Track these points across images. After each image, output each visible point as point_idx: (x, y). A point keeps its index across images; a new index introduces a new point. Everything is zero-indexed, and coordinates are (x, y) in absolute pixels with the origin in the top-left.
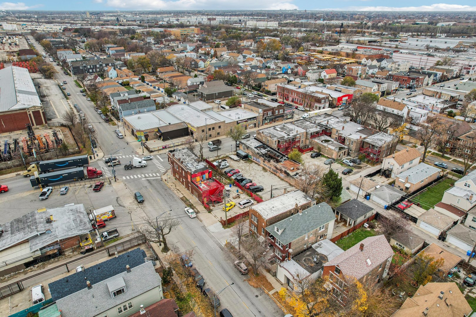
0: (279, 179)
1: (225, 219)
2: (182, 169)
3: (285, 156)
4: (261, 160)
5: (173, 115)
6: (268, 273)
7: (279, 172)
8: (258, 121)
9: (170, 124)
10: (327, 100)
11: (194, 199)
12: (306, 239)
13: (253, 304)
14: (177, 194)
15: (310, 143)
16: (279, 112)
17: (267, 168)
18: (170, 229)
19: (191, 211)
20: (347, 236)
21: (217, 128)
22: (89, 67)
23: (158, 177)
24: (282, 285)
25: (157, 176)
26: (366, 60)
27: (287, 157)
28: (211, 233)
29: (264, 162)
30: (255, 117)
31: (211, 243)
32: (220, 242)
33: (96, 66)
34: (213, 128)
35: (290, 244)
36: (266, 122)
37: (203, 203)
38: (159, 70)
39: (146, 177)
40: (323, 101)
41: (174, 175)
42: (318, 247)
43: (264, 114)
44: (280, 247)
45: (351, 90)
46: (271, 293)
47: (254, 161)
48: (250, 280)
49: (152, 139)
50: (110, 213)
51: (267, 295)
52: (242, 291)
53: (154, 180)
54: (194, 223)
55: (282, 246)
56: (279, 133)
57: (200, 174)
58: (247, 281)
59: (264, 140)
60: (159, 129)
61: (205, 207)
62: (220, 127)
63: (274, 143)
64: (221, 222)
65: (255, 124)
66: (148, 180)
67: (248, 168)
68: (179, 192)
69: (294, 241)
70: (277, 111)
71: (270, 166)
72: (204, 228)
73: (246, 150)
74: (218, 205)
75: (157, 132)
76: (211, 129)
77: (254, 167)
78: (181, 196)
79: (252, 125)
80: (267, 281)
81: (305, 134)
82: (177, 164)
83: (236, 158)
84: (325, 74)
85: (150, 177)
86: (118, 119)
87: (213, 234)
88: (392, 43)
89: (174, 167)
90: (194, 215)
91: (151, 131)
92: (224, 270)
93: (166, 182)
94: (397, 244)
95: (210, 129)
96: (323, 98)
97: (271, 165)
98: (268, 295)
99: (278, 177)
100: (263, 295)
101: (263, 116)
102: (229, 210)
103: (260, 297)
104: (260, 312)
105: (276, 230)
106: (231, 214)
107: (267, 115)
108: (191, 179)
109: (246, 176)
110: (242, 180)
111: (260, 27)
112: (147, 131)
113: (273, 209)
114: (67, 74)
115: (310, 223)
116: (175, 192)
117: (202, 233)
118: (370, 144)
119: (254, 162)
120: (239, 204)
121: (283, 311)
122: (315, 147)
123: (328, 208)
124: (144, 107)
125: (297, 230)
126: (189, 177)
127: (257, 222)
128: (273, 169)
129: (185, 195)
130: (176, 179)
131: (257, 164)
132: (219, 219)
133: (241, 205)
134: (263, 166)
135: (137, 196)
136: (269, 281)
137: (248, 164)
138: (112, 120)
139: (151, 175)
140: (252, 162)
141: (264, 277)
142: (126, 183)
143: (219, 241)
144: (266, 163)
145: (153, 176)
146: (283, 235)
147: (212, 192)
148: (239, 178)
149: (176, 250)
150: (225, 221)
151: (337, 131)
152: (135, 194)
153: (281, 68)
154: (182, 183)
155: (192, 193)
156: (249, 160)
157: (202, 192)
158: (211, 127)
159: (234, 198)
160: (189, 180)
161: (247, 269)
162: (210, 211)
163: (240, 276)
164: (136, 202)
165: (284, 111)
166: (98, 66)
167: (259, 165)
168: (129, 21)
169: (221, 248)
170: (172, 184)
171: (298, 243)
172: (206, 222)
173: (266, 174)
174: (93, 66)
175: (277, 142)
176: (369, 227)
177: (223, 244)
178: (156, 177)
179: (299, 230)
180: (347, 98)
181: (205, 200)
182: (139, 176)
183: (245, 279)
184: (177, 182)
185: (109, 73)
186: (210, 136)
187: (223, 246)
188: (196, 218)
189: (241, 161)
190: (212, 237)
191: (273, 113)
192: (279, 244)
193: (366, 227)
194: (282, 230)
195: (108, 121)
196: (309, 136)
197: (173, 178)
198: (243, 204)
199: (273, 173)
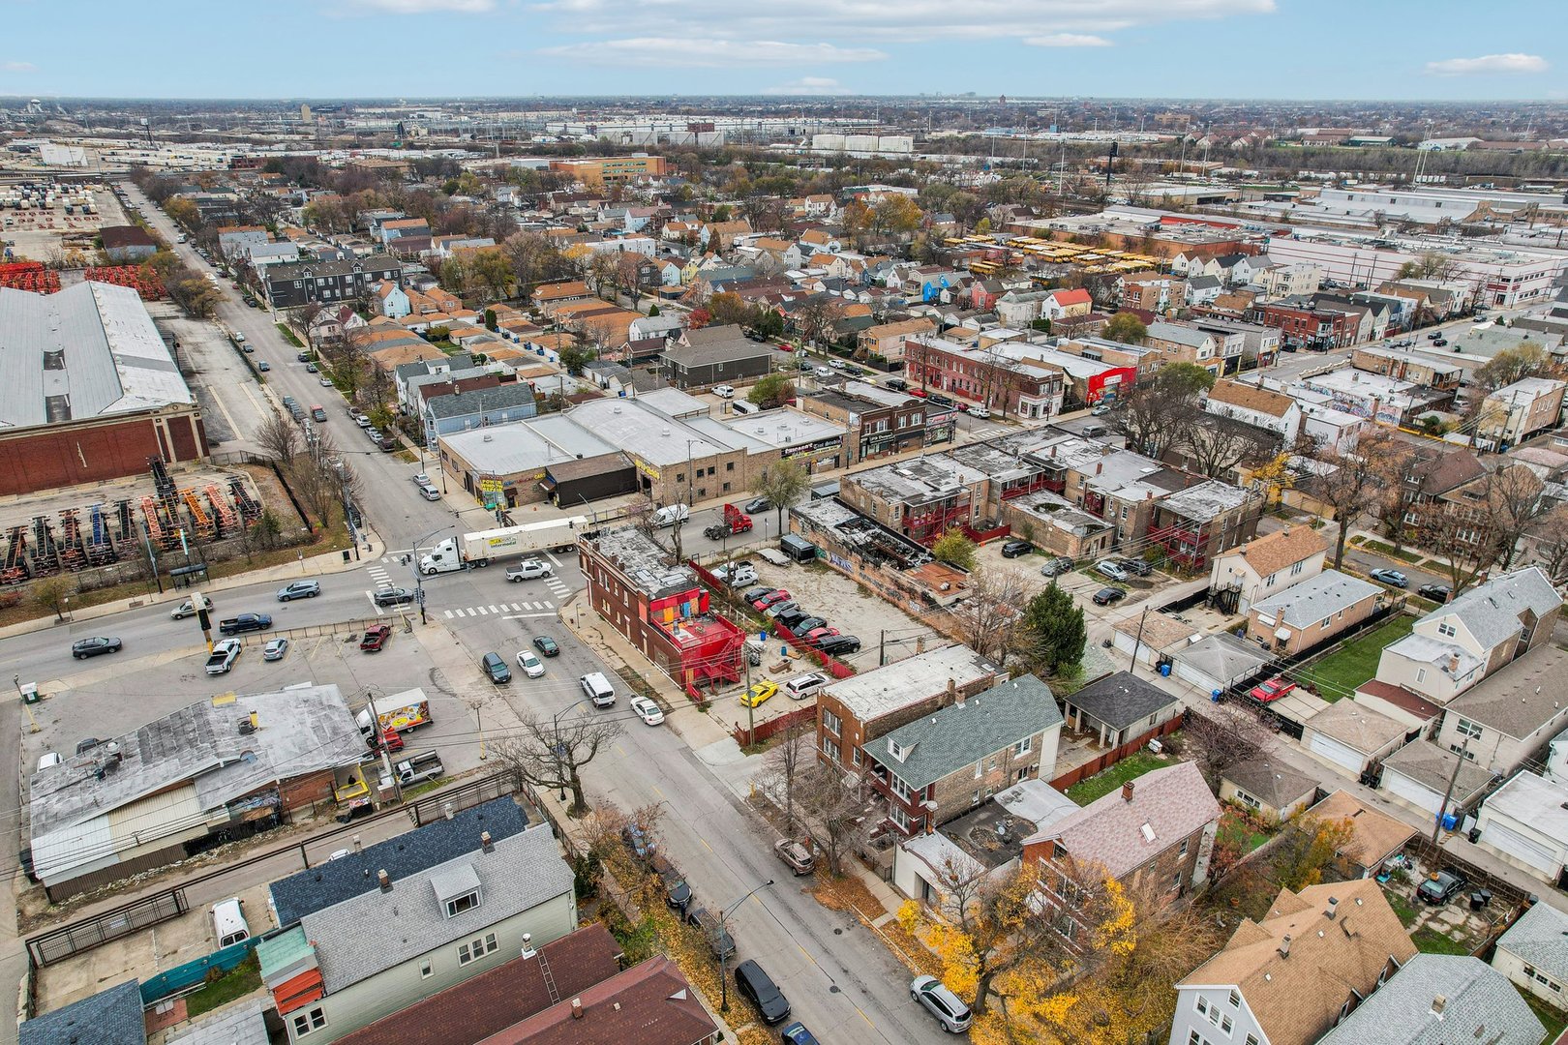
0: (907, 619)
1: (748, 728)
2: (623, 587)
3: (924, 551)
4: (852, 563)
5: (588, 431)
6: (870, 873)
7: (907, 596)
8: (844, 450)
9: (580, 457)
10: (1056, 385)
11: (655, 674)
12: (978, 776)
13: (826, 951)
14: (608, 660)
15: (1002, 513)
16: (909, 422)
17: (871, 586)
18: (594, 749)
19: (648, 704)
20: (1099, 775)
21: (721, 470)
22: (321, 282)
23: (550, 611)
24: (909, 901)
25: (545, 609)
26: (1185, 260)
27: (930, 555)
28: (707, 766)
29: (862, 567)
30: (837, 438)
31: (707, 792)
32: (732, 791)
33: (342, 278)
34: (711, 471)
35: (931, 787)
36: (871, 451)
37: (682, 680)
38: (539, 292)
39: (512, 612)
40: (1044, 388)
41: (598, 607)
42: (1012, 799)
43: (863, 427)
44: (904, 798)
45: (1131, 355)
46: (877, 923)
47: (834, 565)
48: (818, 891)
49: (526, 503)
50: (416, 709)
51: (865, 931)
52: (796, 918)
53: (537, 620)
54: (656, 739)
55: (908, 796)
56: (908, 482)
57: (675, 601)
58: (811, 895)
59: (863, 505)
60: (547, 473)
61: (690, 697)
62: (730, 466)
63: (893, 512)
64: (736, 736)
65: (837, 458)
66: (519, 621)
67: (814, 585)
68: (611, 653)
69: (941, 780)
70: (903, 420)
71: (880, 581)
72: (688, 753)
73: (810, 533)
74: (725, 689)
75: (543, 480)
76: (706, 472)
77: (833, 584)
78: (620, 665)
79: (826, 462)
80: (867, 892)
81: (984, 487)
82: (605, 571)
83: (778, 556)
84: (1056, 305)
85: (524, 611)
86: (421, 441)
87: (712, 770)
88: (1273, 204)
89: (597, 581)
90: (658, 717)
91: (525, 478)
92: (747, 864)
93: (574, 627)
94: (1240, 794)
95: (700, 473)
96: (1045, 380)
97: (882, 575)
98: (870, 928)
99: (904, 611)
100: (857, 928)
101: (862, 432)
102: (760, 704)
103: (846, 934)
104: (846, 971)
105: (891, 751)
106: (765, 715)
107: (874, 429)
108: (649, 616)
109: (810, 609)
110: (797, 620)
111: (855, 155)
112: (513, 479)
113: (884, 694)
114: (256, 304)
115: (988, 730)
116: (602, 653)
117: (684, 767)
118: (1176, 515)
119: (833, 569)
120: (789, 685)
121: (909, 970)
122: (1017, 524)
123: (1040, 691)
124: (501, 405)
125: (951, 749)
126: (643, 609)
127: (840, 731)
128: (888, 590)
129: (629, 663)
130: (603, 616)
131: (843, 575)
132: (732, 728)
133: (794, 690)
134: (861, 579)
135: (492, 663)
136: (872, 892)
137: (815, 575)
138: (403, 447)
139: (529, 608)
140: (826, 568)
141: (859, 884)
142: (455, 628)
143: (730, 788)
144: (869, 571)
145: (535, 610)
146: (911, 764)
147: (710, 650)
148: (787, 614)
149: (607, 811)
150: (746, 734)
151: (1082, 479)
152: (485, 660)
153: (918, 285)
154: (622, 628)
155: (652, 656)
156: (817, 562)
157: (680, 652)
158: (705, 467)
159: (773, 671)
160: (643, 619)
161: (809, 860)
162: (704, 707)
163: (792, 879)
164: (487, 682)
165: (924, 419)
166: (349, 279)
167: (847, 577)
168: (435, 132)
169: (735, 806)
170: (592, 632)
171: (953, 786)
172: (691, 738)
173: (867, 602)
174: (334, 278)
175: (901, 512)
176: (1163, 750)
177: (744, 792)
178: (542, 611)
179: (956, 749)
180: (1116, 379)
181: (690, 674)
182: (494, 609)
183: (803, 887)
184: (607, 627)
185: (387, 302)
186: (702, 492)
187: (743, 800)
188: (663, 727)
189: (795, 566)
190: (711, 778)
191: (892, 424)
192: (902, 791)
193: (1156, 749)
194: (910, 748)
195: (390, 447)
196: (998, 493)
197: (595, 614)
198: (801, 688)
199: (888, 601)
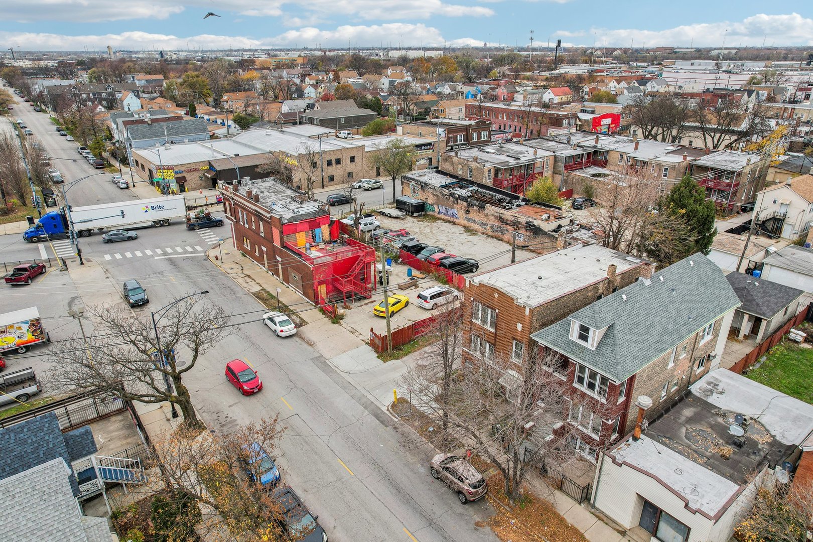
1: (384, 333)
4: (459, 211)
5: (246, 145)
6: (559, 494)
7: (511, 229)
8: (436, 154)
9: (237, 155)
10: (573, 121)
11: (290, 294)
14: (246, 285)
16: (479, 137)
17: (476, 227)
19: (280, 317)
20: (757, 365)
21: (346, 161)
22: (84, 96)
23: (200, 252)
24: (623, 533)
25: (195, 251)
26: (616, 84)
27: (523, 199)
28: (343, 374)
29: (468, 212)
30: (430, 144)
31: (342, 402)
32: (373, 399)
34: (338, 162)
35: (632, 379)
37: (316, 299)
38: (225, 97)
39: (165, 253)
40: (565, 122)
41: (240, 247)
42: (711, 391)
43: (448, 138)
44: (594, 394)
45: (616, 107)
47: (442, 216)
48: (497, 523)
49: (194, 189)
50: (26, 327)
53: (184, 259)
54: (287, 349)
57: (307, 226)
58: (488, 529)
59: (460, 173)
60: (210, 165)
61: (323, 311)
62: (352, 159)
63: (485, 175)
64: (372, 344)
65: (430, 160)
66: (170, 259)
67: (428, 230)
68: (249, 280)
69: (642, 370)
70: (475, 135)
71: (484, 220)
72: (321, 362)
73: (420, 192)
74: (359, 304)
75: (208, 171)
76: (334, 162)
77: (443, 228)
78: (257, 289)
79: (423, 162)
81: (551, 161)
82: (244, 209)
83: (395, 212)
84: (552, 96)
85: (176, 253)
86: (124, 161)
87: (348, 378)
89: (237, 222)
90: (290, 329)
91: (192, 169)
92: (398, 490)
93: (218, 263)
95: (329, 163)
96: (566, 116)
97: (487, 215)
99: (508, 242)
101: (447, 142)
102: (393, 313)
105: (574, 336)
106: (400, 322)
107: (456, 141)
108: (282, 238)
109: (428, 242)
110: (419, 249)
112: (183, 169)
116: (241, 281)
117: (315, 375)
118: (710, 170)
119: (441, 219)
120: (419, 297)
126: (276, 233)
127: (495, 325)
128: (492, 227)
129: (265, 286)
130: (245, 253)
131: (449, 222)
132: (367, 336)
133: (426, 301)
134: (466, 223)
136: (570, 521)
137: (427, 223)
139: (179, 250)
140: (435, 219)
142: (109, 267)
143: (369, 397)
144: (473, 215)
145: (186, 252)
146: (607, 350)
147: (342, 268)
148: (410, 244)
149: (225, 429)
150: (383, 339)
151: (621, 156)
153: (463, 93)
154: (260, 260)
155: (286, 279)
156: (426, 216)
157: (311, 266)
158: (333, 159)
159: (401, 288)
160: (277, 244)
161: (482, 481)
162: (337, 319)
163: (459, 508)
166: (104, 95)
167: (454, 223)
169: (377, 416)
170: (234, 266)
172: (324, 348)
173: (474, 239)
174: (94, 94)
175: (492, 174)
176: (806, 339)
177: (386, 401)
178: (191, 253)
180: (608, 121)
181: (322, 290)
182: (149, 252)
183: (477, 519)
184: (248, 262)
185: (125, 103)
186: (332, 179)
187: (384, 409)
188: (295, 338)
189: (409, 218)
190: (346, 386)
191: (466, 137)
194: (603, 331)
195: (101, 165)
196: (562, 165)
197: (238, 254)
198: (432, 297)
199: (492, 237)
